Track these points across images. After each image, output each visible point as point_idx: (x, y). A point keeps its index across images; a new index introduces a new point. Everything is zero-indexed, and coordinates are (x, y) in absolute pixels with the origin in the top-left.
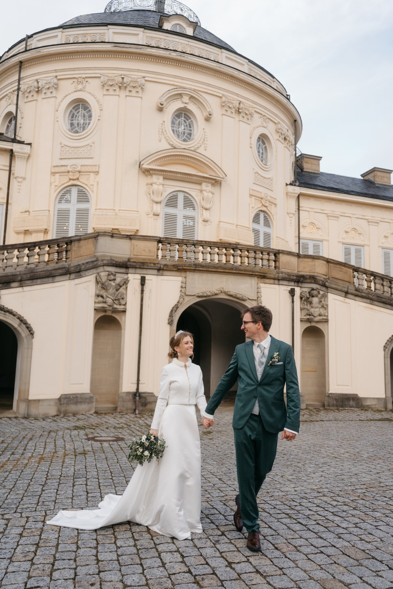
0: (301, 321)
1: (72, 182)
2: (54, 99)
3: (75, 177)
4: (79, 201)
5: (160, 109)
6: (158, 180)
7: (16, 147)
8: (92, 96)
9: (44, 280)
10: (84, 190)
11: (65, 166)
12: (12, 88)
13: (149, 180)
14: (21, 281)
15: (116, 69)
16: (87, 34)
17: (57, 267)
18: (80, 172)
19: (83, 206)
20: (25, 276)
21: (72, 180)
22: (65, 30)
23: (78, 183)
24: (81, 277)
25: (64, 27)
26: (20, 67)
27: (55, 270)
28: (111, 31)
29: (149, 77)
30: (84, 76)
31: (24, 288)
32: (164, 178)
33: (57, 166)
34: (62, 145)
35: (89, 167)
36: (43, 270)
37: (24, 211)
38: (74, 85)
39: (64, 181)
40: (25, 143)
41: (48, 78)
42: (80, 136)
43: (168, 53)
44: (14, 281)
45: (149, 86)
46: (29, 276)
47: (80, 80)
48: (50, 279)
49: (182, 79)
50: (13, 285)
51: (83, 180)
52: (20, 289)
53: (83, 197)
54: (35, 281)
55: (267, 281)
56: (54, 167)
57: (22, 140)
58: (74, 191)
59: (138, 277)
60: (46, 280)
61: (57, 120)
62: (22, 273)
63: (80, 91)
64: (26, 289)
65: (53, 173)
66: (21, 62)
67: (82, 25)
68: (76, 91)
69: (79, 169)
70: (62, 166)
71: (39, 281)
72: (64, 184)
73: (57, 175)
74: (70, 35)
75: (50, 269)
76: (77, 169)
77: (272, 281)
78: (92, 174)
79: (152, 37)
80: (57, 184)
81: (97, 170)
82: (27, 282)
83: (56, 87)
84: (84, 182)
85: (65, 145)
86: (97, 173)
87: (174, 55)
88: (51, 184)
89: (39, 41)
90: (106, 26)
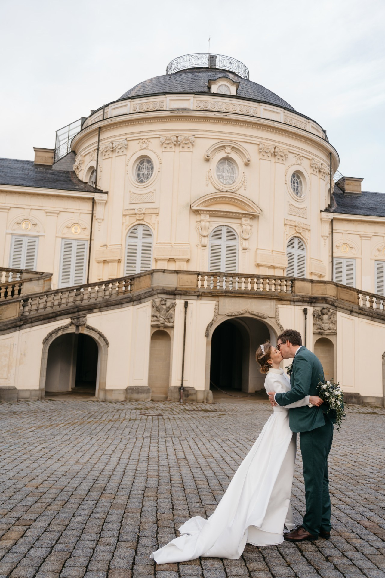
0: (314, 334)
1: (138, 222)
2: (124, 156)
3: (141, 218)
4: (144, 237)
5: (207, 160)
6: (205, 217)
7: (97, 196)
8: (153, 153)
9: (115, 306)
10: (148, 228)
11: (133, 209)
12: (93, 147)
13: (199, 218)
14: (100, 308)
15: (172, 130)
16: (150, 102)
17: (124, 297)
18: (144, 214)
19: (147, 240)
20: (102, 305)
21: (139, 220)
22: (133, 100)
23: (143, 223)
24: (141, 303)
25: (132, 98)
26: (99, 132)
27: (123, 299)
28: (168, 99)
29: (198, 134)
30: (147, 137)
31: (102, 312)
32: (210, 216)
33: (127, 210)
34: (131, 193)
35: (152, 210)
36: (114, 299)
37: (103, 245)
38: (140, 144)
39: (132, 221)
40: (104, 191)
41: (121, 140)
42: (144, 185)
43: (213, 114)
44: (95, 308)
45: (198, 141)
46: (105, 304)
47: (145, 141)
48: (120, 306)
49: (225, 134)
50: (95, 310)
51: (147, 220)
52: (99, 313)
53: (147, 233)
54: (109, 307)
55: (284, 302)
56: (125, 210)
57: (102, 189)
58: (140, 229)
59: (183, 301)
60: (117, 306)
61: (127, 173)
62: (101, 302)
63: (144, 149)
64: (103, 313)
65: (125, 215)
66: (100, 128)
67: (145, 96)
68: (141, 150)
69: (144, 211)
70: (131, 209)
71: (112, 307)
72: (132, 224)
73: (128, 217)
74: (136, 104)
75: (120, 298)
76: (142, 212)
77: (289, 302)
78: (154, 215)
79: (201, 101)
80: (127, 223)
81: (157, 212)
82: (104, 308)
83: (126, 147)
84: (148, 222)
85: (133, 193)
86: (157, 214)
87: (218, 115)
88: (123, 224)
89: (113, 109)
90: (165, 95)
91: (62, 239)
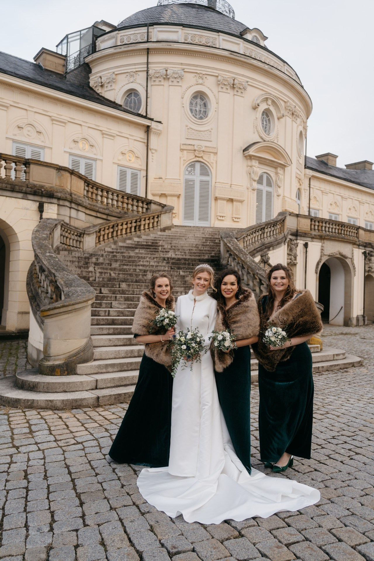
1: (197, 159)
2: (179, 88)
3: (200, 156)
4: (202, 174)
5: (255, 108)
6: (255, 163)
7: (153, 125)
8: (210, 91)
10: (205, 166)
11: (191, 145)
13: (249, 163)
15: (228, 72)
16: (202, 36)
18: (203, 151)
19: (205, 178)
21: (198, 157)
22: (184, 28)
23: (200, 159)
25: (184, 26)
26: (148, 53)
28: (221, 37)
29: (251, 82)
30: (204, 73)
32: (259, 163)
33: (185, 144)
34: (188, 128)
35: (210, 149)
37: (158, 177)
38: (195, 78)
39: (191, 157)
40: (154, 120)
41: (175, 69)
42: (202, 122)
43: (263, 65)
45: (249, 88)
47: (201, 76)
49: (268, 86)
51: (206, 158)
52: (272, 251)
53: (205, 170)
56: (183, 144)
57: (152, 117)
58: (198, 166)
61: (183, 106)
63: (201, 84)
65: (182, 150)
66: (148, 49)
67: (198, 27)
68: (198, 84)
69: (203, 149)
70: (189, 145)
72: (190, 160)
73: (185, 152)
74: (188, 34)
76: (202, 149)
78: (212, 154)
79: (247, 48)
80: (185, 158)
81: (216, 152)
83: (181, 77)
84: (207, 160)
85: (190, 128)
86: (216, 153)
87: (266, 67)
88: (180, 158)
89: (159, 31)
90: (218, 32)
91: (118, 166)
